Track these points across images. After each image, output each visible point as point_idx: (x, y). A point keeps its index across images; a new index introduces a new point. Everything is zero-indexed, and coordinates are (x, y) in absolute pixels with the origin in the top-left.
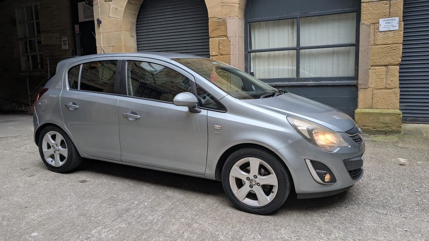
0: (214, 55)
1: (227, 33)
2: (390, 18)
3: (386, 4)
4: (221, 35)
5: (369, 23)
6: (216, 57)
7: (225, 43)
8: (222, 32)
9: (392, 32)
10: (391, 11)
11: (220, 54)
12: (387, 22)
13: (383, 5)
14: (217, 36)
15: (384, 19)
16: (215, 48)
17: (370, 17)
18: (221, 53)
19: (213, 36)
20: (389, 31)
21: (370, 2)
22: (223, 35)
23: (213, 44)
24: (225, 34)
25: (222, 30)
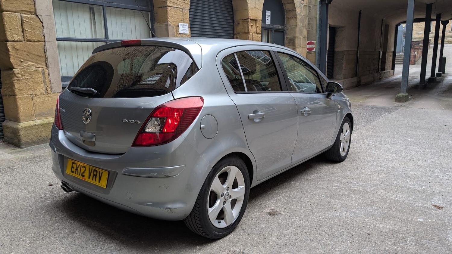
0: (16, 40)
1: (35, 9)
2: (184, 24)
3: (181, 12)
4: (24, 9)
5: (173, 25)
6: (18, 43)
7: (34, 23)
8: (26, 5)
9: (186, 35)
10: (184, 17)
11: (26, 40)
12: (183, 26)
13: (180, 12)
14: (18, 10)
15: (181, 24)
16: (15, 29)
17: (174, 21)
18: (28, 38)
19: (10, 9)
20: (185, 34)
21: (172, 7)
22: (28, 10)
23: (13, 22)
24: (33, 10)
25: (25, 3)
